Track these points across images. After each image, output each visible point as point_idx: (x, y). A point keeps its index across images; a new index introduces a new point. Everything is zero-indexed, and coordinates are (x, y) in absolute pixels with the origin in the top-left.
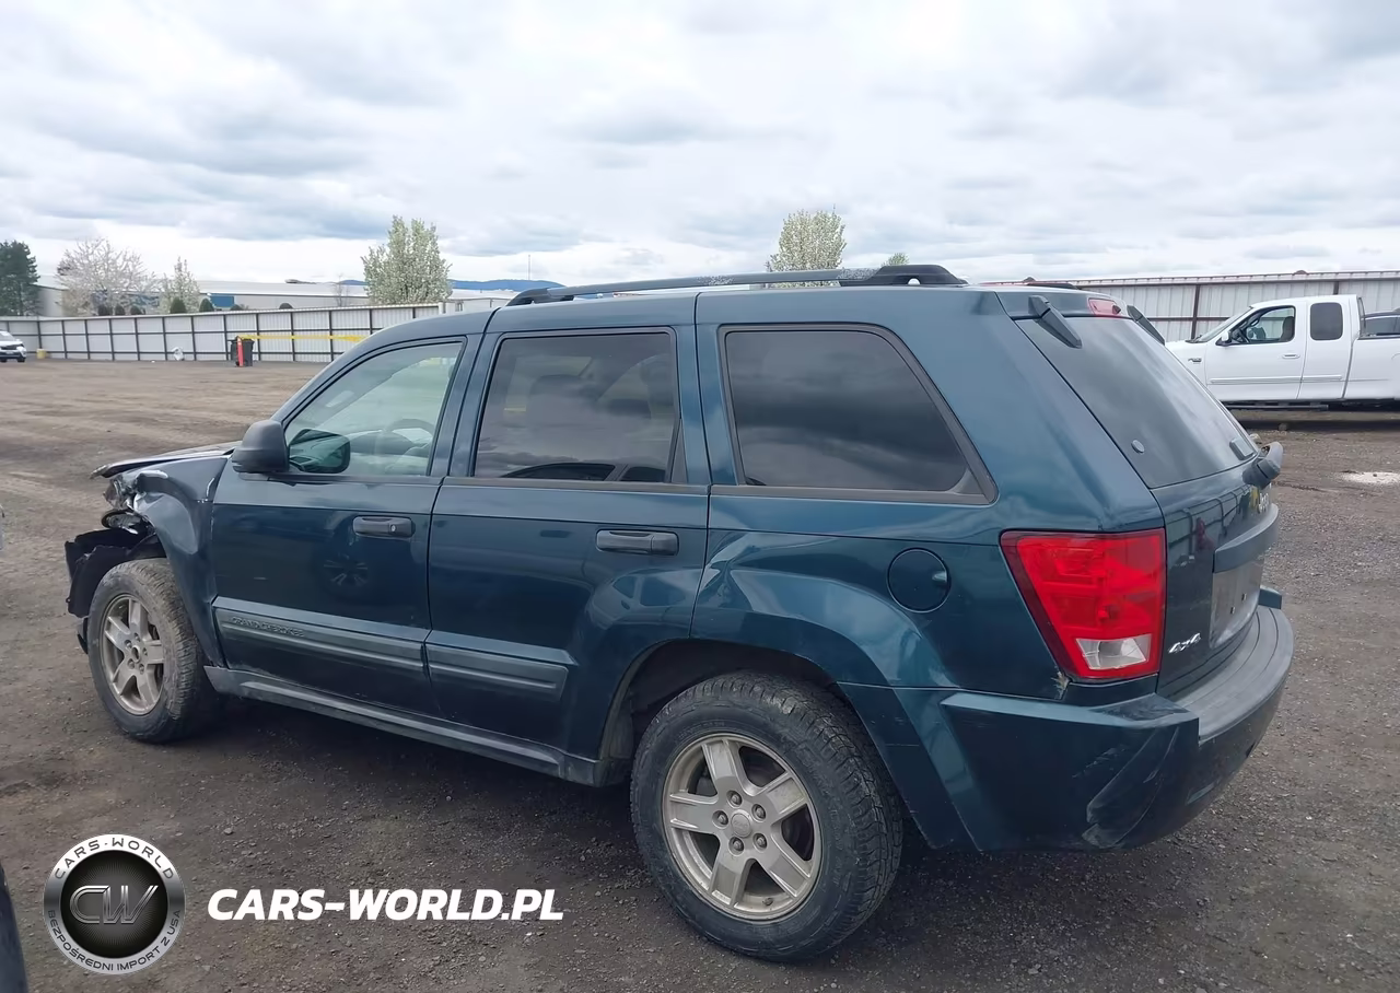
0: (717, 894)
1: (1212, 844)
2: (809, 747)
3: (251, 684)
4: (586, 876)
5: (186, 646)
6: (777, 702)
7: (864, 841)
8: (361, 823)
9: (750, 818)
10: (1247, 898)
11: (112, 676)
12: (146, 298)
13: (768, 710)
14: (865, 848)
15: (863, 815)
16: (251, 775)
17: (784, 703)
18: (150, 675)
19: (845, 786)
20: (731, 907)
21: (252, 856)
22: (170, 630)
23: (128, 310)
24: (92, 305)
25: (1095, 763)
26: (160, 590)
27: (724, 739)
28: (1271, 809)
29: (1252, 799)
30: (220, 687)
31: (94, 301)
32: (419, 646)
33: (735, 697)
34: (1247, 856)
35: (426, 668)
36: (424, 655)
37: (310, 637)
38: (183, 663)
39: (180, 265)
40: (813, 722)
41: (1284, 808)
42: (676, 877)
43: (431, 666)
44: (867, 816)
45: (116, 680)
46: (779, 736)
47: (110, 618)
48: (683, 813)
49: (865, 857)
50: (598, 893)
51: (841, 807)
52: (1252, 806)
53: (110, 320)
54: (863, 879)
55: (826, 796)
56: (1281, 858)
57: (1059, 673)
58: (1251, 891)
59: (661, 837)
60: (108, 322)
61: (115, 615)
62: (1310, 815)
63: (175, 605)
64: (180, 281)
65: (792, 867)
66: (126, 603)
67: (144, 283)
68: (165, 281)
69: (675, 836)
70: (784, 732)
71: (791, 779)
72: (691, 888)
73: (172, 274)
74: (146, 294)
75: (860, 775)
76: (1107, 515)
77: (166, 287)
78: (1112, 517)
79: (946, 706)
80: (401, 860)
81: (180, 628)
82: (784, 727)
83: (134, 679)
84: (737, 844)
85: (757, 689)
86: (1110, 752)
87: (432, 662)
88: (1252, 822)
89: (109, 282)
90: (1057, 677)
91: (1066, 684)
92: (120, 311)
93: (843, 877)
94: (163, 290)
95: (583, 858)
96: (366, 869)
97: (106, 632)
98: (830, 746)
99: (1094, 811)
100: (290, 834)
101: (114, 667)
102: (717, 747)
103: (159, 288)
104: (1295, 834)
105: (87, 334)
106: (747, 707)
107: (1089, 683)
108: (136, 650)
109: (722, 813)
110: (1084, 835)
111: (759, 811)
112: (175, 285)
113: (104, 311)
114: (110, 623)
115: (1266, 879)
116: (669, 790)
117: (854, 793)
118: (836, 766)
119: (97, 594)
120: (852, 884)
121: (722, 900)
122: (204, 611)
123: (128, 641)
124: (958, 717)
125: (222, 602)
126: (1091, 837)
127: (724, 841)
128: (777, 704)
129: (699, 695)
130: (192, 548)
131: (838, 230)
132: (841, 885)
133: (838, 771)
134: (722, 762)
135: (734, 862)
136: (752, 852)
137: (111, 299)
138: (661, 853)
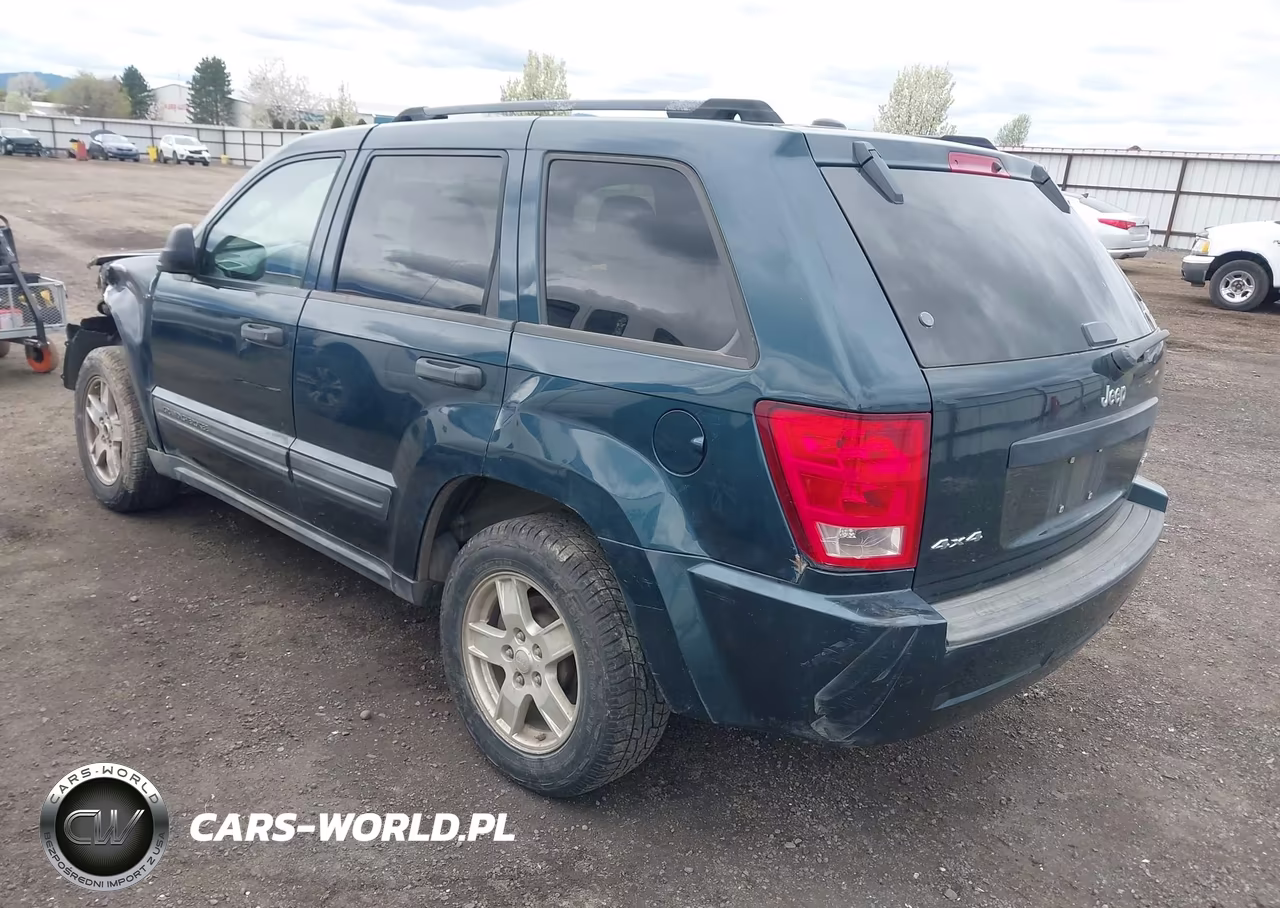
0: (501, 723)
1: (1052, 742)
2: (576, 596)
3: (182, 470)
4: (417, 685)
5: (138, 428)
6: (556, 549)
7: (616, 695)
8: (250, 607)
9: (530, 656)
10: (1055, 803)
11: (91, 448)
12: (313, 115)
13: (546, 556)
14: (616, 702)
15: (618, 669)
16: (183, 550)
17: (562, 551)
18: (116, 451)
19: (604, 639)
20: (510, 736)
21: (142, 624)
22: (127, 412)
23: (297, 125)
24: (268, 119)
25: (823, 654)
26: (119, 375)
27: (513, 578)
28: (1134, 714)
29: (1120, 701)
30: (160, 469)
31: (271, 116)
32: (284, 452)
33: (523, 539)
34: (1082, 760)
35: (290, 473)
36: (288, 460)
37: (214, 432)
38: (135, 443)
39: (343, 86)
40: (586, 572)
41: (1150, 716)
42: (469, 699)
43: (294, 472)
44: (622, 671)
45: (94, 452)
46: (553, 582)
47: (89, 396)
48: (479, 643)
49: (616, 710)
50: (418, 703)
51: (597, 659)
52: (1115, 709)
53: (282, 133)
54: (612, 731)
55: (586, 646)
56: (1117, 768)
57: (797, 556)
58: (1063, 797)
59: (459, 661)
60: (280, 135)
61: (92, 394)
62: (1175, 726)
63: (130, 390)
64: (342, 103)
65: (559, 708)
66: (99, 383)
67: (312, 102)
68: (329, 102)
69: (472, 662)
70: (557, 579)
71: (562, 625)
72: (480, 713)
73: (336, 95)
74: (314, 112)
75: (623, 631)
76: (864, 394)
77: (329, 106)
78: (870, 397)
79: (692, 574)
80: (266, 646)
81: (134, 412)
82: (557, 574)
83: (105, 453)
84: (519, 678)
85: (543, 534)
86: (838, 645)
87: (295, 469)
88: (1107, 726)
89: (283, 98)
90: (795, 559)
91: (803, 568)
92: (291, 126)
93: (594, 727)
94: (327, 109)
95: (423, 668)
96: (231, 650)
97: (87, 408)
98: (596, 598)
99: (822, 702)
100: (186, 609)
101: (93, 440)
102: (508, 585)
103: (323, 107)
104: (1146, 745)
105: (244, 144)
106: (529, 550)
107: (826, 569)
108: (105, 426)
109: (510, 647)
110: (813, 725)
111: (537, 651)
112: (337, 104)
113: (277, 125)
114: (89, 402)
115: (1088, 787)
116: (469, 618)
117: (611, 647)
118: (597, 618)
119: (80, 373)
120: (602, 735)
121: (504, 728)
122: (147, 397)
123: (102, 419)
124: (702, 585)
125: (159, 392)
126: (821, 728)
127: (509, 674)
128: (555, 551)
129: (494, 532)
130: (138, 339)
131: (948, 87)
132: (593, 734)
133: (600, 623)
134: (511, 599)
135: (515, 693)
136: (530, 689)
137: (284, 114)
138: (458, 676)
